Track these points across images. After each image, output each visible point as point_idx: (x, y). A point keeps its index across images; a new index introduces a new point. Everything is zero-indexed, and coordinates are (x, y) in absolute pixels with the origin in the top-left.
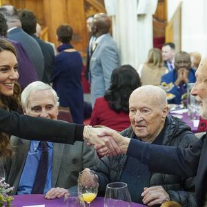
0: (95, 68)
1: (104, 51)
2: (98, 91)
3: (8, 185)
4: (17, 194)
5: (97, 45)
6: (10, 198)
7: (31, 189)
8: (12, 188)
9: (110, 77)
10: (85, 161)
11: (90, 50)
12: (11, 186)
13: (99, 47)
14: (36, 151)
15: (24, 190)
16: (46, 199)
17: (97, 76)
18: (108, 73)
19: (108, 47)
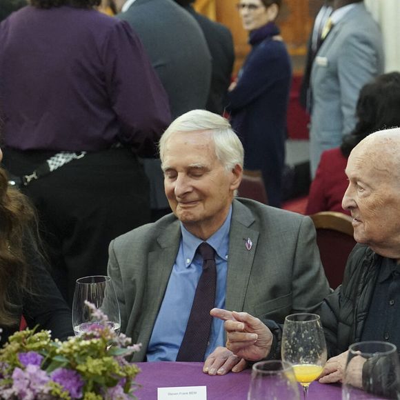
0: (323, 81)
1: (347, 43)
2: (326, 135)
3: (130, 340)
4: (145, 360)
5: (332, 27)
6: (133, 368)
7: (176, 351)
8: (136, 347)
9: (354, 105)
10: (297, 292)
11: (315, 39)
12: (134, 342)
13: (336, 34)
14: (189, 267)
15: (162, 351)
16: (207, 373)
17: (325, 99)
18: (352, 95)
19: (356, 36)
